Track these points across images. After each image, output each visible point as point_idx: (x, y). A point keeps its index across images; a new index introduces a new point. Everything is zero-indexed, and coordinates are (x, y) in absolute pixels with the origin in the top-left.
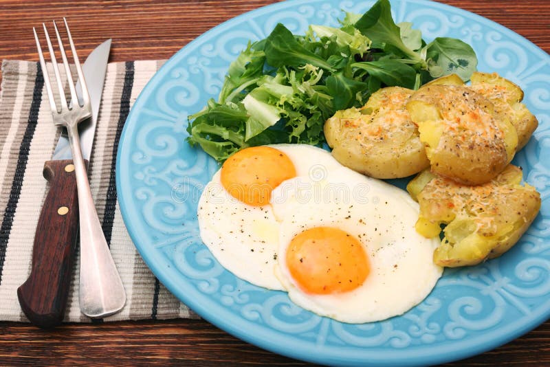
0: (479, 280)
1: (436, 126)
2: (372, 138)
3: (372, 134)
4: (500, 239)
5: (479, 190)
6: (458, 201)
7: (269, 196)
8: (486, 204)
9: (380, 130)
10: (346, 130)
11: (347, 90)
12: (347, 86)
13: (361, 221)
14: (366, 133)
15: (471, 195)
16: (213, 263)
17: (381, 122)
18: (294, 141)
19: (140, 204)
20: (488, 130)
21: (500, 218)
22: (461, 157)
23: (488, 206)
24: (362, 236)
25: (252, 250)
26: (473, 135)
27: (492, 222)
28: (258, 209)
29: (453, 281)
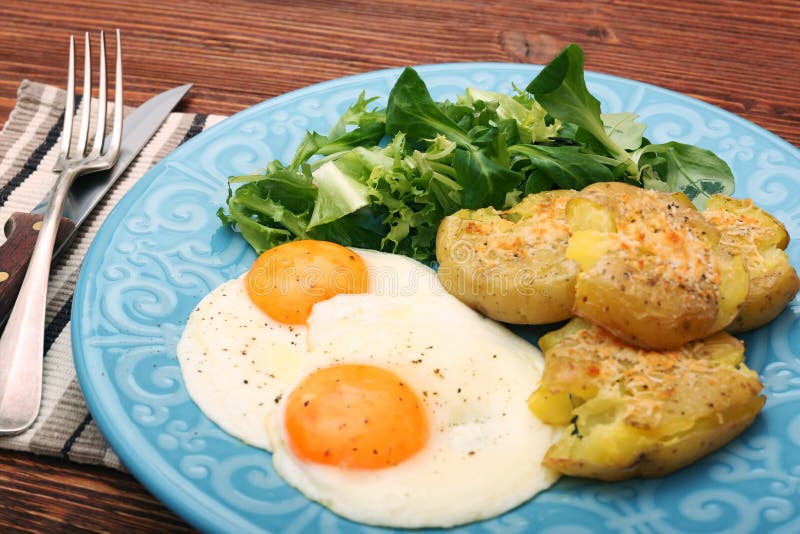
0: (613, 505)
1: (602, 239)
2: (501, 252)
3: (502, 246)
4: (667, 438)
5: (655, 358)
6: (610, 368)
7: (309, 311)
8: (656, 380)
9: (518, 244)
10: (465, 236)
11: (484, 176)
12: (485, 171)
13: (437, 371)
14: (493, 245)
15: (638, 363)
16: (178, 385)
17: (525, 232)
18: (389, 248)
20: (692, 264)
21: (671, 405)
22: (627, 293)
23: (660, 385)
24: (430, 394)
25: (246, 382)
26: (661, 264)
27: (656, 409)
28: (285, 329)
29: (566, 500)
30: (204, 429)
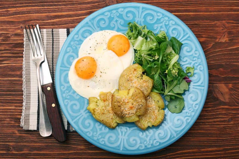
3: (130, 78)
5: (111, 109)
6: (107, 103)
9: (131, 80)
10: (133, 70)
13: (101, 76)
14: (131, 76)
15: (109, 107)
16: (85, 38)
17: (135, 80)
19: (103, 14)
20: (128, 112)
21: (101, 115)
23: (105, 112)
24: (96, 77)
25: (91, 47)
26: (124, 107)
27: (98, 112)
30: (78, 46)
